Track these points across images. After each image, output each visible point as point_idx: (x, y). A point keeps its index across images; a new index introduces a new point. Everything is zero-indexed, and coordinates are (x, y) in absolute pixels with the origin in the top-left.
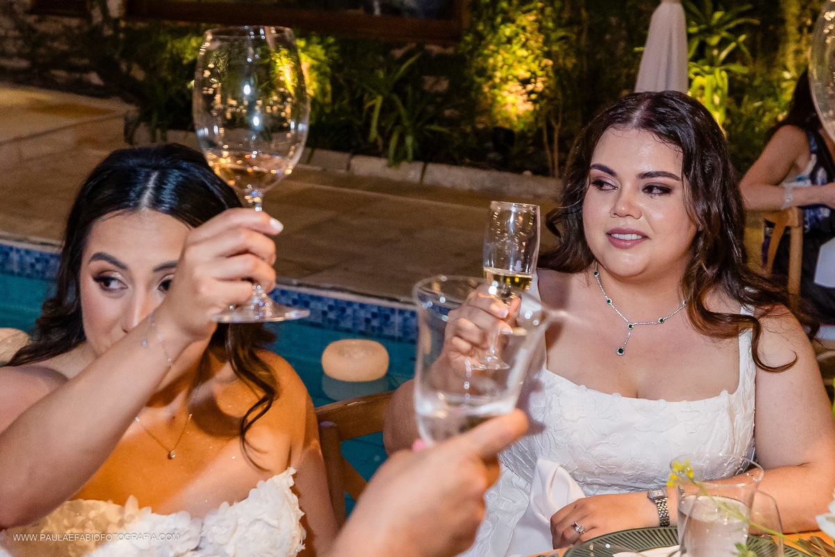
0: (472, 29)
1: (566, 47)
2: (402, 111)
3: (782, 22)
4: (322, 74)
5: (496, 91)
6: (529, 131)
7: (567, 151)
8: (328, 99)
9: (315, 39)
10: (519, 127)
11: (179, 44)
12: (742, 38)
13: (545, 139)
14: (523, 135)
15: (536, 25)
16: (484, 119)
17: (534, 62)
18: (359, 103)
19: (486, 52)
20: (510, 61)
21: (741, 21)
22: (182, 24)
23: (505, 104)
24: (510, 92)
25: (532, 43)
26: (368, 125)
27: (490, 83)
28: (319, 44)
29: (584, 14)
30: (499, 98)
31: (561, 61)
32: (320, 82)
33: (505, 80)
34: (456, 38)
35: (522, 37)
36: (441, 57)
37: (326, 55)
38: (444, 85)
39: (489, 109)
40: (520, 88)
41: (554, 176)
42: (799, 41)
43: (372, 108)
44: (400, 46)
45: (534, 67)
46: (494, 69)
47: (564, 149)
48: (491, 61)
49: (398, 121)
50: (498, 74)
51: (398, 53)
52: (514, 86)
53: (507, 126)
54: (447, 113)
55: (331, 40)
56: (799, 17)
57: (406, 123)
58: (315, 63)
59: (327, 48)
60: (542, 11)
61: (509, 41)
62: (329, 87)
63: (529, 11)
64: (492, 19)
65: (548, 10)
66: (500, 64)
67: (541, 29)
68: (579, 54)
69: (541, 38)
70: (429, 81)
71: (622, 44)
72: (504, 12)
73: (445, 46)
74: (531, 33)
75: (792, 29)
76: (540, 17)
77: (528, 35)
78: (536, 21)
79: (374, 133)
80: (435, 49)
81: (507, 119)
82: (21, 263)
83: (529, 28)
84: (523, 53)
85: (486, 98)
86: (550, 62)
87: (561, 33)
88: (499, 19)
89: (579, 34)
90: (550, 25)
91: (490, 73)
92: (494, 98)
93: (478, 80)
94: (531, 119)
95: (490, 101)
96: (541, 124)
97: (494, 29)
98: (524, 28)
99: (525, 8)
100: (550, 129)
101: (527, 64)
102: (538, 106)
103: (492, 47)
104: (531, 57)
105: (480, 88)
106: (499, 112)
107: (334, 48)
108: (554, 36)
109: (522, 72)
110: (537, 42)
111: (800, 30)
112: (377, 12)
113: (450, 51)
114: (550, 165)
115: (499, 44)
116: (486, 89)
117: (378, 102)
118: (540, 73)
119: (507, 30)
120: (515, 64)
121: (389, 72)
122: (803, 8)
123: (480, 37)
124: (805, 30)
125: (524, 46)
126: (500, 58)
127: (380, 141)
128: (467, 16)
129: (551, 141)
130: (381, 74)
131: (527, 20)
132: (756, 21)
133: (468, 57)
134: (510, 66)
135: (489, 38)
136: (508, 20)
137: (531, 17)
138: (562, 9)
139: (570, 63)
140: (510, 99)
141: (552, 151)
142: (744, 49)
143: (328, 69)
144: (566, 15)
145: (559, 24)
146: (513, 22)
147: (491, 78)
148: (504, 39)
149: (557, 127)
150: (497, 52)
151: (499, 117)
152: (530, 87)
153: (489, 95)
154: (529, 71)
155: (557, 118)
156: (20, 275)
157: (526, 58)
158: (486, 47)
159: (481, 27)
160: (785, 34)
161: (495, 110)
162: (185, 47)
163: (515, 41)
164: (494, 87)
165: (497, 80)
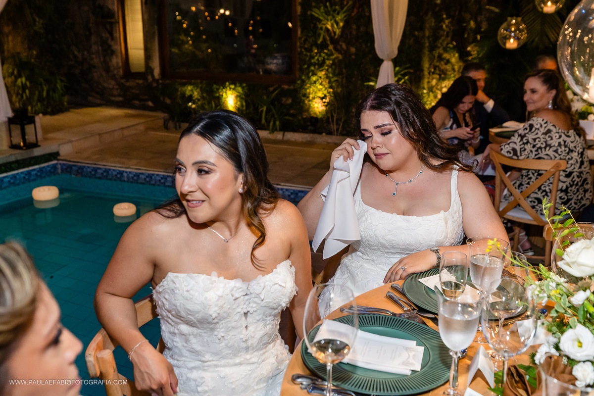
0: (300, 78)
1: (337, 84)
2: (274, 111)
3: (422, 70)
4: (241, 98)
5: (310, 102)
6: (324, 117)
7: (339, 125)
8: (244, 108)
9: (238, 85)
10: (320, 116)
11: (184, 89)
12: (406, 78)
13: (330, 120)
14: (321, 119)
15: (325, 76)
16: (306, 114)
17: (325, 90)
18: (256, 109)
19: (306, 87)
20: (316, 90)
21: (406, 71)
22: (184, 81)
23: (314, 108)
24: (316, 103)
25: (324, 83)
26: (261, 118)
27: (308, 99)
28: (239, 86)
29: (344, 71)
30: (312, 105)
31: (335, 90)
32: (241, 102)
33: (314, 98)
34: (294, 82)
35: (320, 81)
36: (288, 90)
37: (243, 91)
38: (290, 101)
39: (308, 110)
40: (320, 100)
41: (334, 135)
42: (429, 78)
43: (262, 111)
44: (272, 86)
45: (325, 92)
46: (309, 94)
47: (338, 124)
48: (308, 91)
49: (273, 116)
50: (311, 96)
51: (271, 89)
52: (318, 100)
53: (315, 116)
54: (292, 112)
55: (244, 85)
56: (429, 68)
57: (276, 116)
58: (238, 94)
59: (243, 88)
60: (327, 70)
61: (315, 82)
62: (244, 104)
63: (322, 70)
64: (308, 74)
65: (330, 70)
66: (311, 92)
67: (327, 77)
68: (342, 86)
69: (327, 81)
70: (284, 99)
71: (359, 82)
72: (313, 71)
73: (290, 86)
74: (323, 79)
75: (426, 73)
76: (327, 72)
77: (322, 80)
78: (326, 74)
79: (263, 121)
80: (286, 87)
81: (315, 113)
82: (128, 177)
83: (322, 77)
84: (320, 87)
85: (306, 105)
86: (331, 90)
87: (335, 78)
88: (311, 74)
89: (342, 78)
90: (331, 75)
91: (308, 95)
92: (310, 105)
93: (303, 98)
94: (324, 113)
95: (308, 107)
96: (329, 115)
97: (309, 78)
98: (321, 77)
99: (321, 69)
100: (332, 116)
101: (322, 91)
102: (327, 108)
103: (308, 85)
104: (324, 89)
105: (304, 102)
106: (312, 111)
107: (246, 88)
108: (332, 80)
109: (320, 94)
110: (326, 82)
111: (429, 73)
112: (261, 73)
113: (292, 87)
114: (333, 130)
115: (311, 84)
116: (306, 102)
117: (265, 108)
118: (327, 95)
119: (314, 78)
120: (318, 91)
121: (268, 97)
122: (430, 64)
123: (303, 82)
124: (431, 74)
125: (321, 84)
126: (311, 89)
127: (266, 124)
128: (297, 73)
129: (333, 121)
130: (265, 97)
131: (322, 74)
132: (412, 71)
133: (299, 89)
134: (316, 93)
135: (307, 81)
136: (314, 74)
137: (323, 73)
138: (335, 69)
139: (339, 90)
140: (316, 105)
141: (333, 125)
142: (408, 82)
143: (244, 97)
144: (337, 72)
145: (334, 75)
146: (316, 75)
147: (308, 97)
148: (313, 82)
149: (335, 116)
150: (310, 87)
151: (312, 113)
152: (324, 100)
153: (308, 104)
154: (323, 94)
155: (335, 112)
156: (127, 182)
157: (322, 89)
158: (306, 85)
159: (303, 77)
160: (423, 75)
161: (310, 110)
162: (186, 90)
163: (317, 82)
164: (310, 101)
165: (311, 98)
